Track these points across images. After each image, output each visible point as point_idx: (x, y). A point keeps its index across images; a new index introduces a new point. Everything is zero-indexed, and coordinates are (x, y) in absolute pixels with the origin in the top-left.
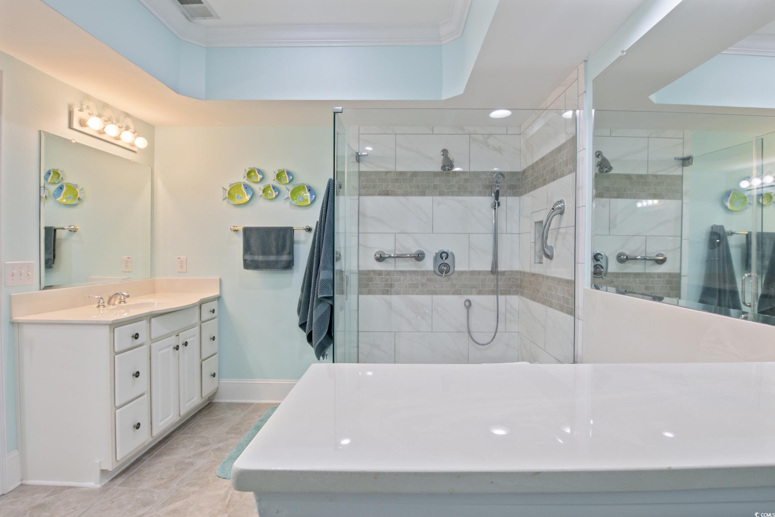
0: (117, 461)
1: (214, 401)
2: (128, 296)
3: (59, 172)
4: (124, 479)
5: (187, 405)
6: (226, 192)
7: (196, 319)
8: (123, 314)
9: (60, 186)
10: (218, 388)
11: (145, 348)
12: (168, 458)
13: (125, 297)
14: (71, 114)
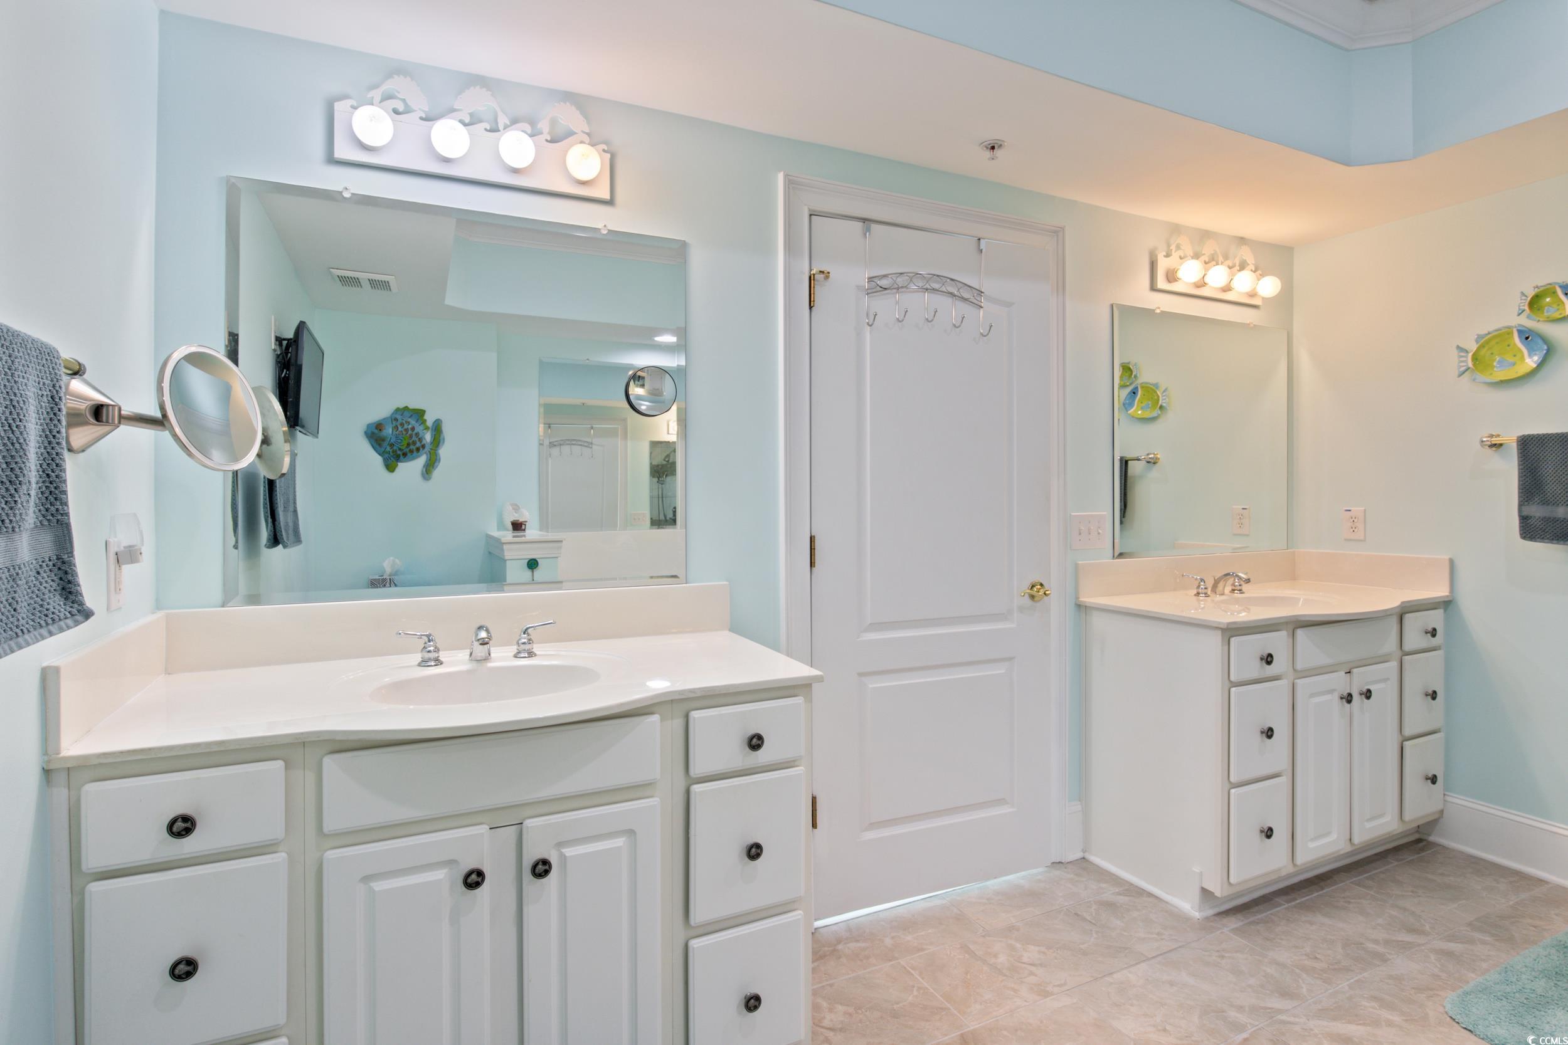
0: (1230, 884)
1: (1432, 838)
2: (1248, 581)
3: (1131, 367)
4: (1241, 924)
5: (1368, 825)
6: (1466, 357)
7: (1390, 644)
8: (1239, 612)
9: (1132, 390)
10: (1442, 812)
11: (1284, 684)
12: (1326, 921)
13: (1242, 583)
14: (1153, 266)
